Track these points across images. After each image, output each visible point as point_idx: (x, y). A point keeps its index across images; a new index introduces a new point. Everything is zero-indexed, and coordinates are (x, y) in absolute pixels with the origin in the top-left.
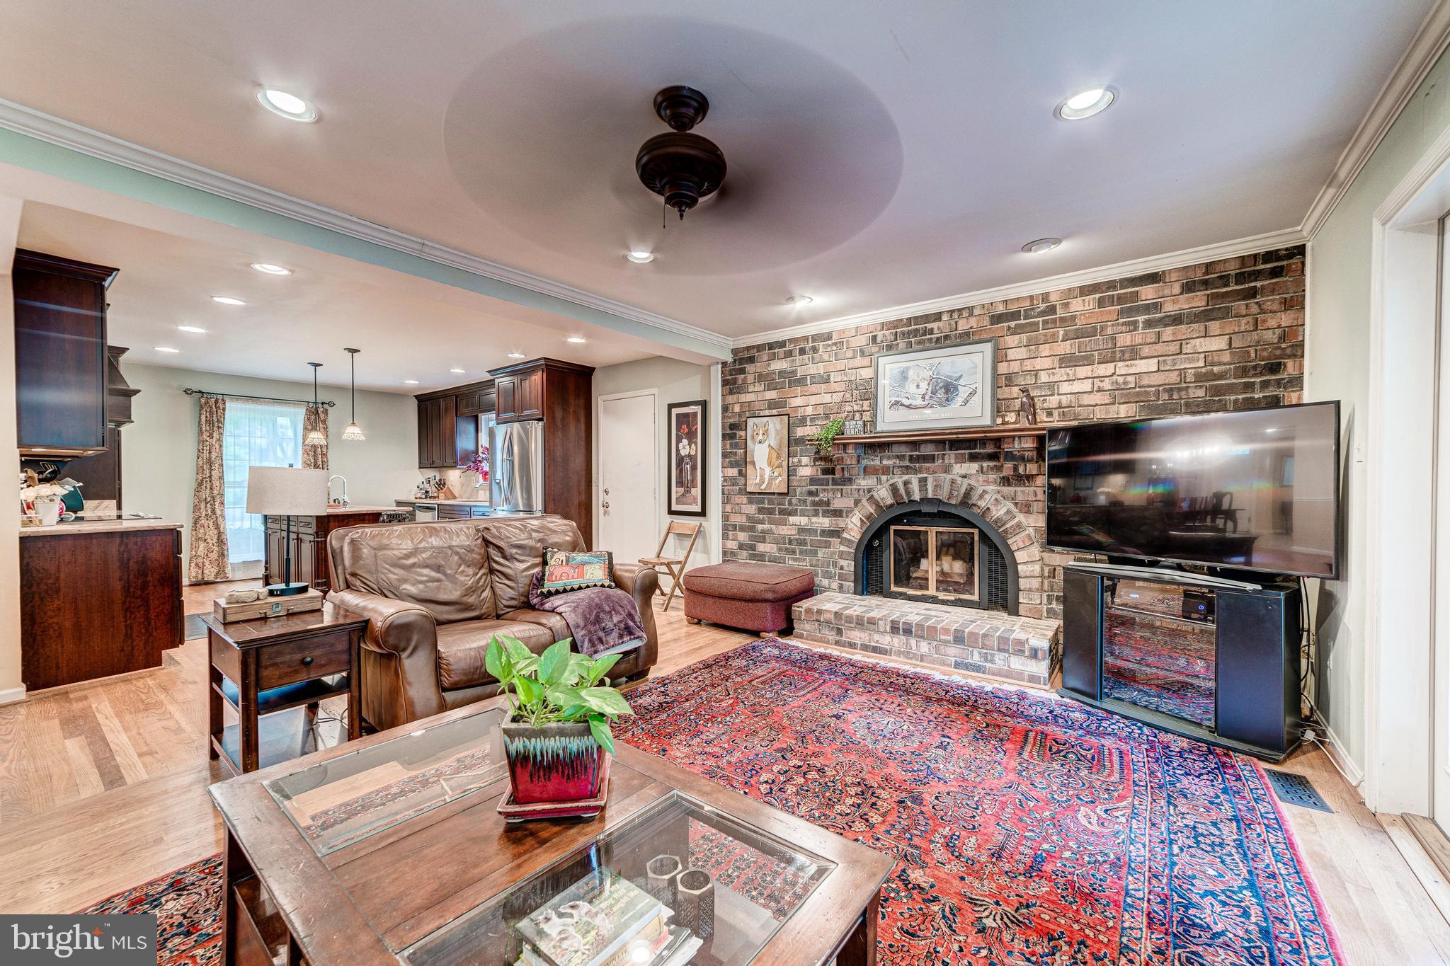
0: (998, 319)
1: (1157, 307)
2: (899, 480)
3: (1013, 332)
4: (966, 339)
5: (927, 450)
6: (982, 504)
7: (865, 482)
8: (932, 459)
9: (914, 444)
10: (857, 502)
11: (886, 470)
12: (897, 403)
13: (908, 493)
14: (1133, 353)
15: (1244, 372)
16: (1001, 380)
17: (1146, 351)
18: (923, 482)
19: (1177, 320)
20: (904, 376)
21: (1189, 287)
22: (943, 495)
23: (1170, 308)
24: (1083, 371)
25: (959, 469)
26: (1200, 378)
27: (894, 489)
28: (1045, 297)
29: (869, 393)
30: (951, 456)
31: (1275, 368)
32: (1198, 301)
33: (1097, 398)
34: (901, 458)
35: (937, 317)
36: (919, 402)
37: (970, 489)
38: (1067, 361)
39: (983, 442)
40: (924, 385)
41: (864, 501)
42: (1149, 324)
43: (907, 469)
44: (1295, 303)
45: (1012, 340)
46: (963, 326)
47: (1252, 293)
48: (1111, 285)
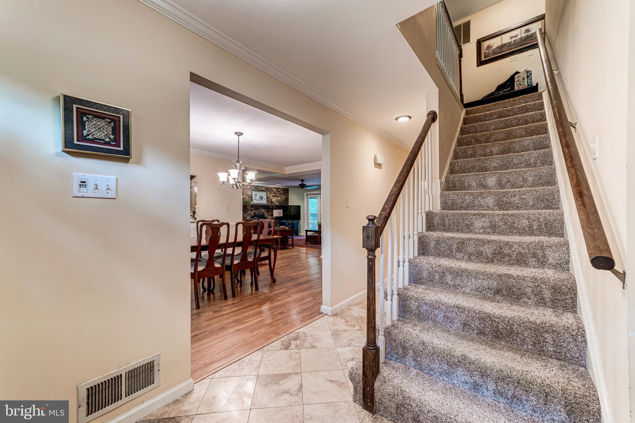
0: (267, 189)
1: (279, 192)
2: (255, 212)
3: (268, 191)
4: (263, 191)
5: (258, 207)
6: (265, 215)
7: (249, 212)
8: (259, 208)
9: (257, 206)
10: (248, 216)
11: (252, 210)
12: (255, 199)
13: (256, 214)
14: (278, 197)
15: (286, 200)
16: (267, 198)
17: (279, 197)
18: (258, 212)
19: (281, 194)
20: (256, 195)
21: (282, 190)
22: (260, 214)
23: (281, 192)
24: (274, 198)
25: (262, 210)
26: (283, 200)
27: (254, 213)
28: (271, 187)
29: (251, 197)
30: (261, 208)
31: (287, 200)
32: (282, 192)
33: (275, 202)
34: (254, 208)
35: (259, 186)
36: (258, 199)
37: (264, 213)
38: (273, 196)
39: (265, 206)
40: (259, 197)
41: (249, 215)
42: (280, 193)
43: (255, 210)
44: (288, 194)
45: (268, 192)
46: (262, 189)
47: (286, 192)
48: (277, 188)
